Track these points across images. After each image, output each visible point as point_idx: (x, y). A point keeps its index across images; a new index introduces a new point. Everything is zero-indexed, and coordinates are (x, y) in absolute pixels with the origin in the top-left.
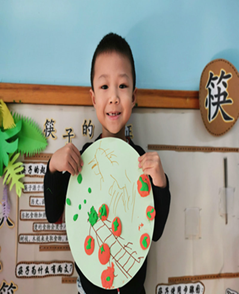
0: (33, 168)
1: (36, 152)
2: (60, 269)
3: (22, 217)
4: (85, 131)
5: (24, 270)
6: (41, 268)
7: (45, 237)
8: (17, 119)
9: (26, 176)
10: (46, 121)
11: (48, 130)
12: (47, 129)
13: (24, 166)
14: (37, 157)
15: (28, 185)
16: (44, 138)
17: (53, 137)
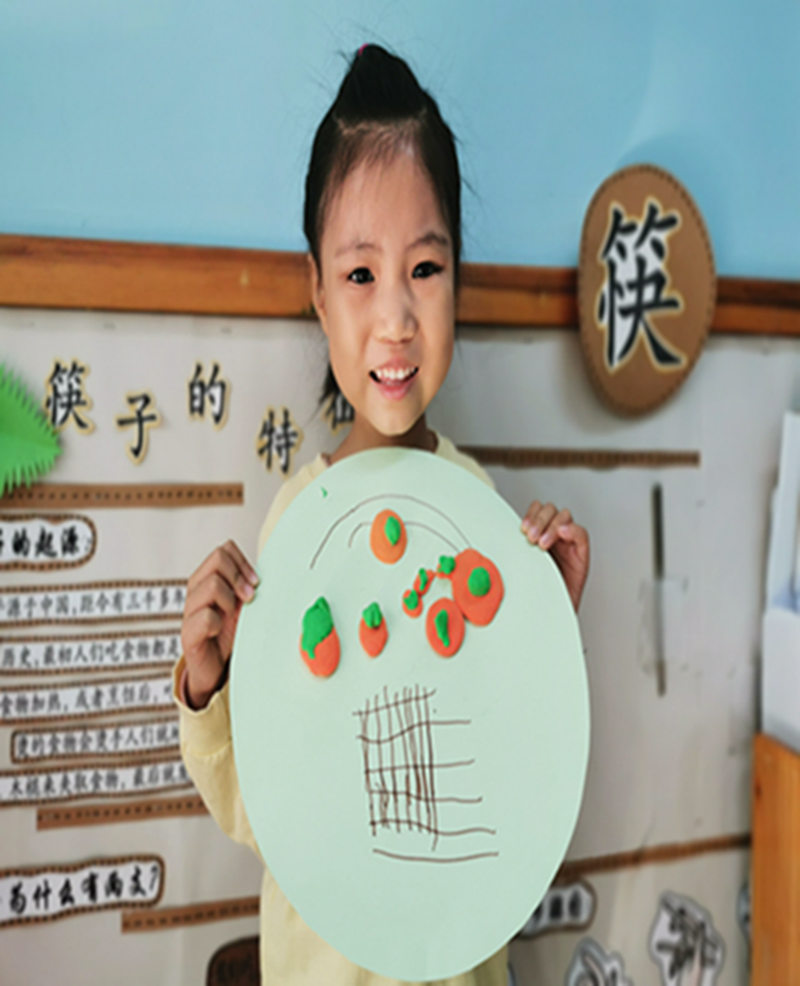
0: (8, 539)
1: (19, 481)
2: (114, 885)
4: (197, 403)
6: (43, 889)
7: (57, 778)
10: (51, 369)
11: (59, 401)
14: (21, 496)
16: (48, 428)
17: (81, 424)
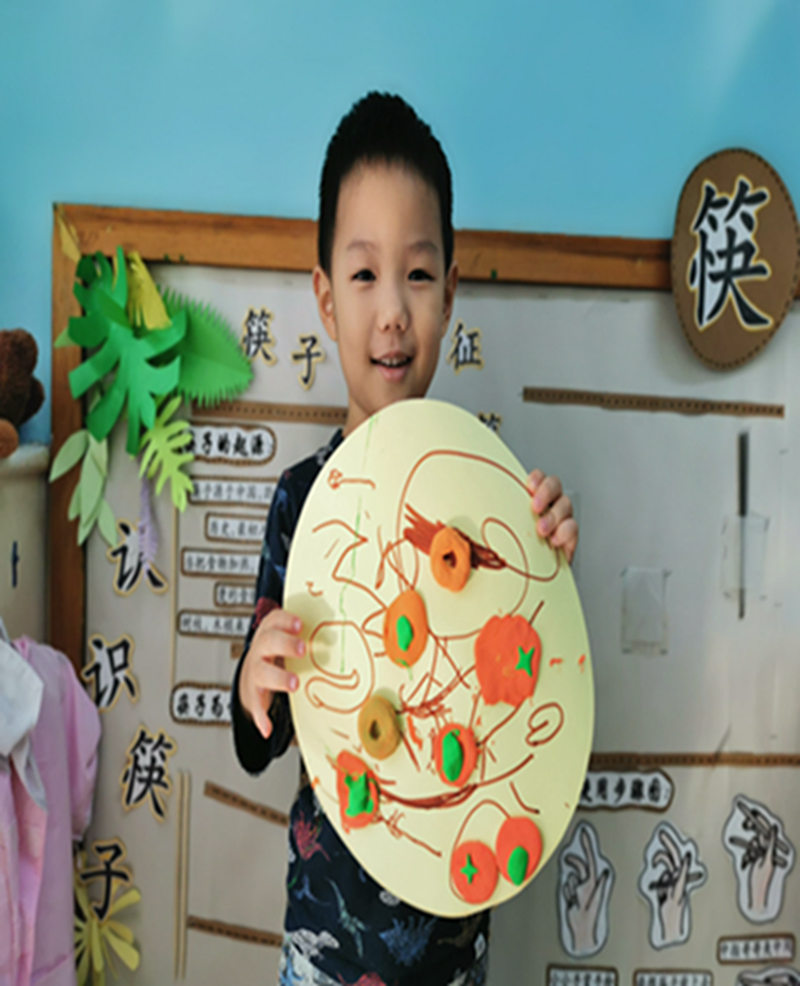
0: (215, 440)
1: (224, 397)
3: (186, 567)
5: (192, 702)
8: (174, 306)
9: (198, 458)
10: (247, 315)
11: (252, 339)
12: (250, 334)
13: (192, 433)
14: (225, 409)
15: (202, 484)
16: (243, 360)
17: (267, 357)
